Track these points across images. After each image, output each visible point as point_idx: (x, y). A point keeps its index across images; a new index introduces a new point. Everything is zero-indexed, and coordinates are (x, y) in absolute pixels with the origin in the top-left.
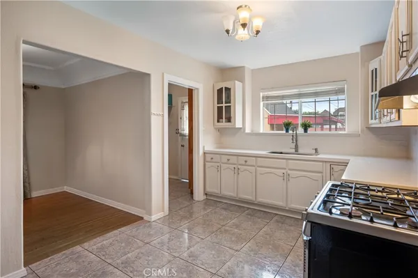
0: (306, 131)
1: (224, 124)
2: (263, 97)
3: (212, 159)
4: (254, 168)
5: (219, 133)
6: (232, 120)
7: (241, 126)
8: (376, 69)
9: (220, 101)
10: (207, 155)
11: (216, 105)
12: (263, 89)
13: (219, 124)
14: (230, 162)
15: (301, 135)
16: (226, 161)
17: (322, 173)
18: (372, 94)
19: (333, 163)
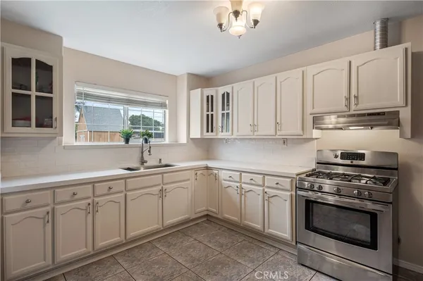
0: (146, 142)
2: (80, 94)
8: (212, 96)
10: (7, 198)
11: (11, 90)
12: (80, 82)
17: (189, 180)
18: (210, 113)
19: (196, 169)
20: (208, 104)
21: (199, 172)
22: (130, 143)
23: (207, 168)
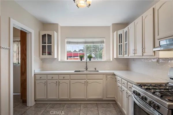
0: (90, 60)
1: (47, 56)
2: (67, 42)
3: (41, 78)
4: (69, 81)
5: (42, 62)
6: (52, 54)
7: (56, 58)
8: (121, 34)
9: (44, 42)
10: (36, 76)
11: (41, 45)
12: (67, 38)
13: (43, 56)
14: (53, 78)
15: (88, 62)
16: (51, 78)
17: (102, 79)
18: (120, 44)
19: (107, 74)
20: (119, 39)
21: (109, 76)
22: (83, 60)
23: (114, 75)
